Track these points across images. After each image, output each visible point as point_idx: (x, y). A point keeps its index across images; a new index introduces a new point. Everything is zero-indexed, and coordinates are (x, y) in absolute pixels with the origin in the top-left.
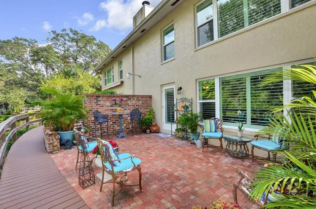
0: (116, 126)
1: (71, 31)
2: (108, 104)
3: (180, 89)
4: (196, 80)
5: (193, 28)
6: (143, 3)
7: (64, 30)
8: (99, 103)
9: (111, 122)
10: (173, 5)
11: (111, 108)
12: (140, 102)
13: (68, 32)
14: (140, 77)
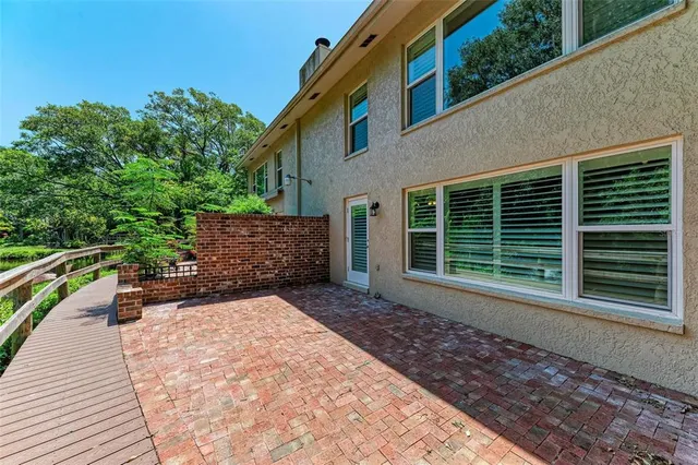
0: (258, 273)
1: (193, 93)
2: (244, 232)
3: (376, 206)
4: (404, 190)
5: (399, 91)
6: (318, 42)
7: (180, 91)
8: (228, 229)
9: (250, 267)
10: (364, 45)
11: (251, 240)
12: (306, 229)
13: (187, 95)
14: (310, 182)
